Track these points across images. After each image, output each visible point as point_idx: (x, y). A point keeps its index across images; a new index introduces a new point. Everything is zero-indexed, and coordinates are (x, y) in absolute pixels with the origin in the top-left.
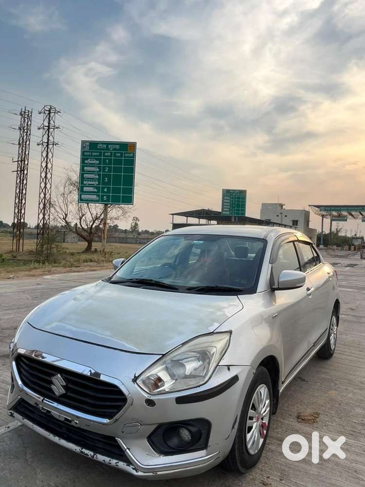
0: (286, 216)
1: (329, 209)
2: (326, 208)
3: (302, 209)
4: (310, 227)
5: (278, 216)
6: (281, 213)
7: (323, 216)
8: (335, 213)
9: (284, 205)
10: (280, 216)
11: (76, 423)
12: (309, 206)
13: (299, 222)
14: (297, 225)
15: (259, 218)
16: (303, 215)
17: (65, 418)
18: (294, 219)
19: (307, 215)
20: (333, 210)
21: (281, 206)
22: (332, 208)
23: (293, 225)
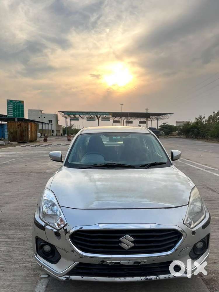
0: (44, 118)
1: (69, 113)
2: (68, 113)
3: (54, 113)
4: (59, 124)
5: (39, 117)
6: (41, 116)
7: (66, 118)
8: (72, 116)
9: (43, 111)
10: (41, 117)
11: (145, 262)
12: (58, 111)
13: (52, 121)
14: (51, 123)
15: (27, 119)
16: (55, 117)
17: (134, 262)
18: (50, 120)
19: (57, 117)
20: (72, 114)
21: (41, 111)
22: (71, 113)
23: (49, 122)
